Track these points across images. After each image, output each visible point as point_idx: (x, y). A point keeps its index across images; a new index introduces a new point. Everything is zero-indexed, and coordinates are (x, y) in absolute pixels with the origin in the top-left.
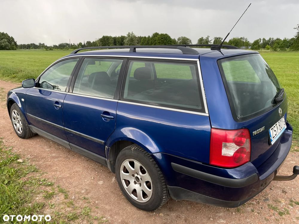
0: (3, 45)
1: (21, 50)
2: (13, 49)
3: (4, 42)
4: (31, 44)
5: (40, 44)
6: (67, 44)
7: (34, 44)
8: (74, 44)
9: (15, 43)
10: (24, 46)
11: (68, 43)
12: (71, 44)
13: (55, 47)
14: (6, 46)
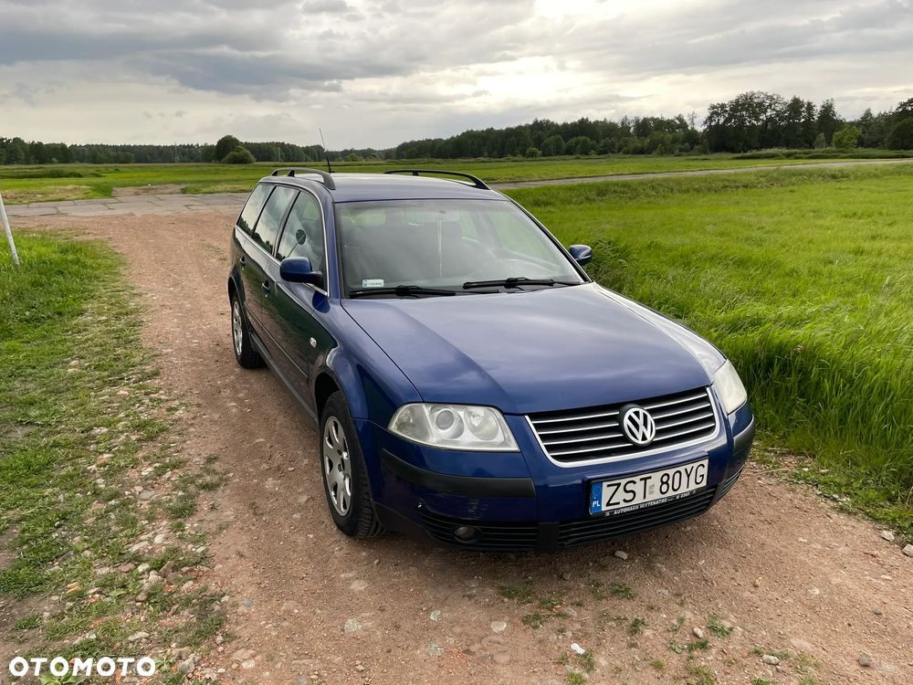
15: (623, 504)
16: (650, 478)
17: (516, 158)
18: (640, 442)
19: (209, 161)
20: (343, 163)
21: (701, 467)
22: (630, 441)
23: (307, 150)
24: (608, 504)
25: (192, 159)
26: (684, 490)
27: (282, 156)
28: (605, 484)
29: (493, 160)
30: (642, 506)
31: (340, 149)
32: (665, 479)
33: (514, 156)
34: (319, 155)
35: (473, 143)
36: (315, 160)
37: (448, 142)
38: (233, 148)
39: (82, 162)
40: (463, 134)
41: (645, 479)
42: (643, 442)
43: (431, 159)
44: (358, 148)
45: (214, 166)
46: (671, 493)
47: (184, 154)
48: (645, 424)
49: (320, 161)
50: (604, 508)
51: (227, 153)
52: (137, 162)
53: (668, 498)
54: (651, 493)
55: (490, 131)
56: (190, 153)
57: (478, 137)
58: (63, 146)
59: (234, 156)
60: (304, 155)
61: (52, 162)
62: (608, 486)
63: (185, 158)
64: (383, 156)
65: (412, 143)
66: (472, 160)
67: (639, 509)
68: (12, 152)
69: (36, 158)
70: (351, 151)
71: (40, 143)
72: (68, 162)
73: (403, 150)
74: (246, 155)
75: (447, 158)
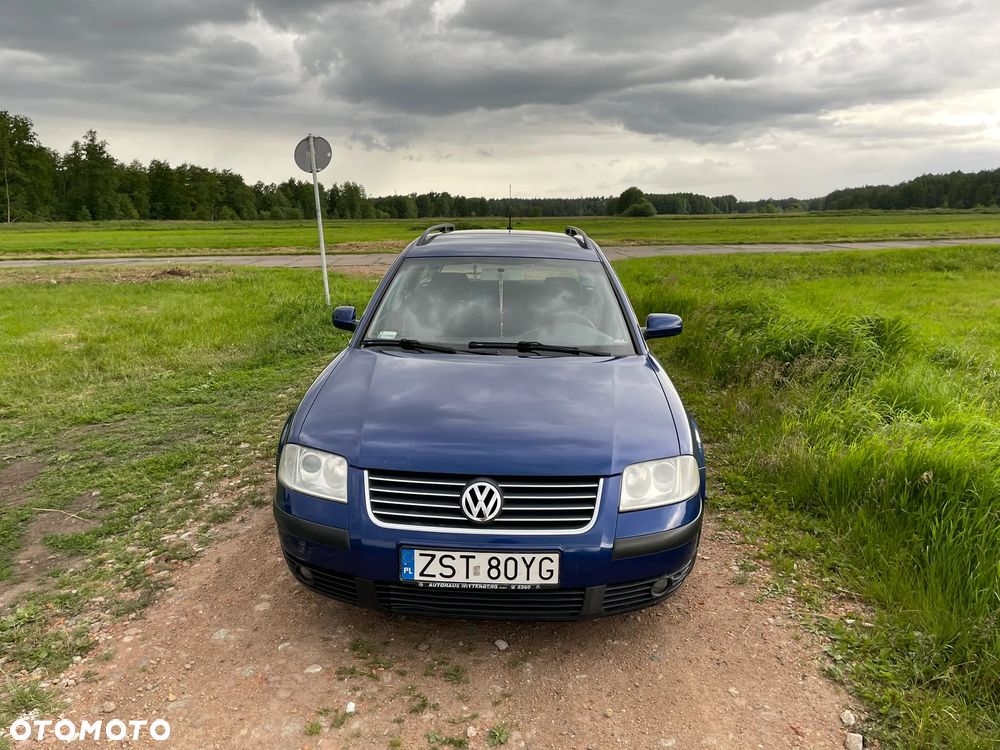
15: (439, 578)
16: (474, 557)
17: (988, 209)
18: (475, 518)
19: (611, 215)
20: (757, 214)
21: (548, 561)
22: (464, 515)
23: (717, 201)
24: (422, 574)
25: (595, 212)
26: (521, 580)
27: (688, 208)
28: (417, 552)
29: (955, 211)
30: (464, 586)
31: (756, 199)
32: (494, 562)
33: (987, 206)
34: (730, 205)
35: (930, 191)
36: (725, 212)
37: (896, 188)
38: (636, 200)
39: (496, 215)
40: (917, 179)
41: (468, 558)
42: (479, 519)
43: (868, 210)
44: (777, 197)
45: (615, 219)
46: (502, 580)
47: (589, 207)
48: (487, 502)
49: (730, 212)
50: (417, 577)
51: (631, 205)
52: (544, 216)
53: (499, 585)
54: (476, 573)
55: (956, 176)
56: (595, 206)
57: (939, 183)
58: (483, 200)
59: (635, 208)
60: (713, 207)
61: (470, 216)
62: (421, 555)
63: (590, 211)
64: (808, 207)
65: (848, 192)
66: (926, 211)
67: (461, 589)
68: (440, 205)
69: (459, 211)
70: (769, 201)
71: (464, 198)
72: (483, 215)
73: (835, 199)
74: (648, 207)
75: (889, 209)
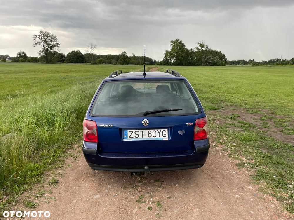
0: (215, 62)
1: (231, 66)
2: (223, 65)
3: (216, 59)
4: (241, 60)
5: (250, 60)
6: (278, 60)
7: (244, 60)
8: (286, 59)
9: (226, 60)
10: (234, 63)
11: (279, 58)
12: (283, 60)
13: (265, 63)
14: (217, 62)
